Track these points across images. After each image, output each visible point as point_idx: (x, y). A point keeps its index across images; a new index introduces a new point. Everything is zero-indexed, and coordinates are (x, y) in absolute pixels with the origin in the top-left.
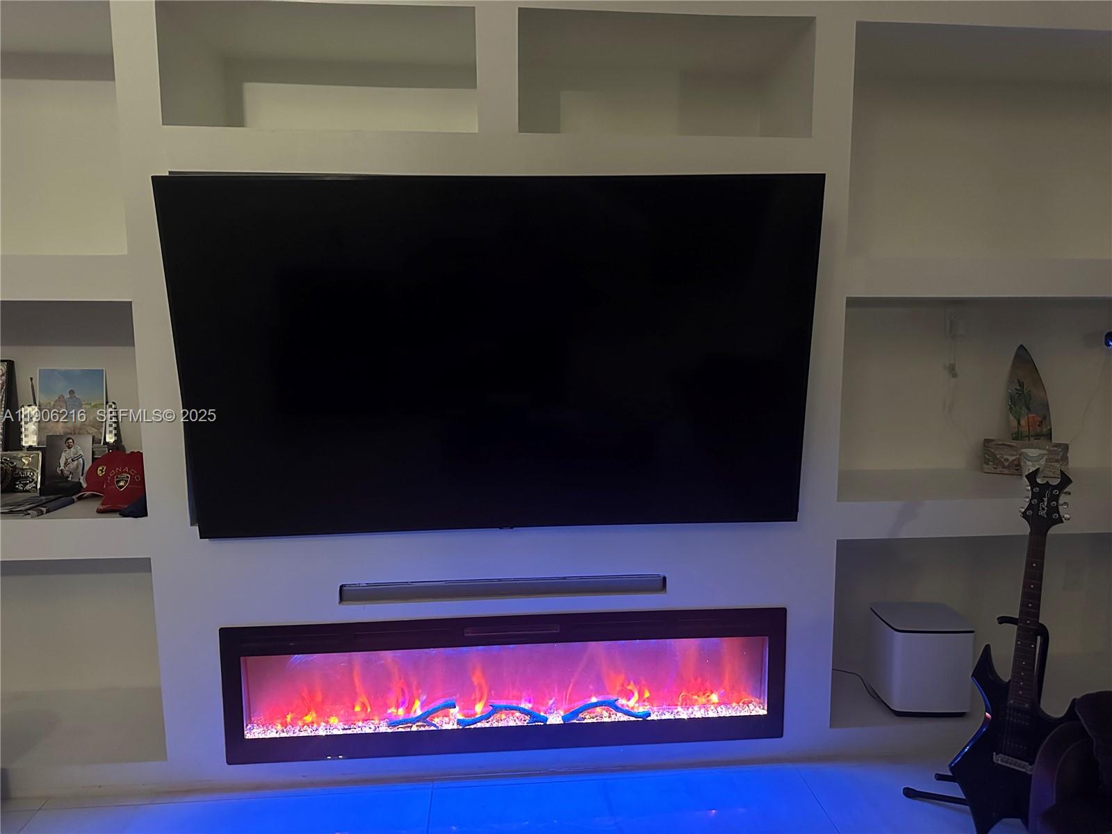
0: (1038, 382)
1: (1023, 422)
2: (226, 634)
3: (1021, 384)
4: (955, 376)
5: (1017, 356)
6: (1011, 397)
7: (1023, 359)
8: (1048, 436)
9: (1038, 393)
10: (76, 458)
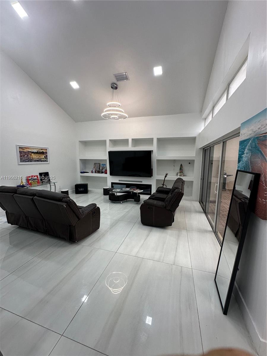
2: (112, 183)
4: (174, 166)
8: (182, 172)
9: (182, 168)
10: (104, 170)
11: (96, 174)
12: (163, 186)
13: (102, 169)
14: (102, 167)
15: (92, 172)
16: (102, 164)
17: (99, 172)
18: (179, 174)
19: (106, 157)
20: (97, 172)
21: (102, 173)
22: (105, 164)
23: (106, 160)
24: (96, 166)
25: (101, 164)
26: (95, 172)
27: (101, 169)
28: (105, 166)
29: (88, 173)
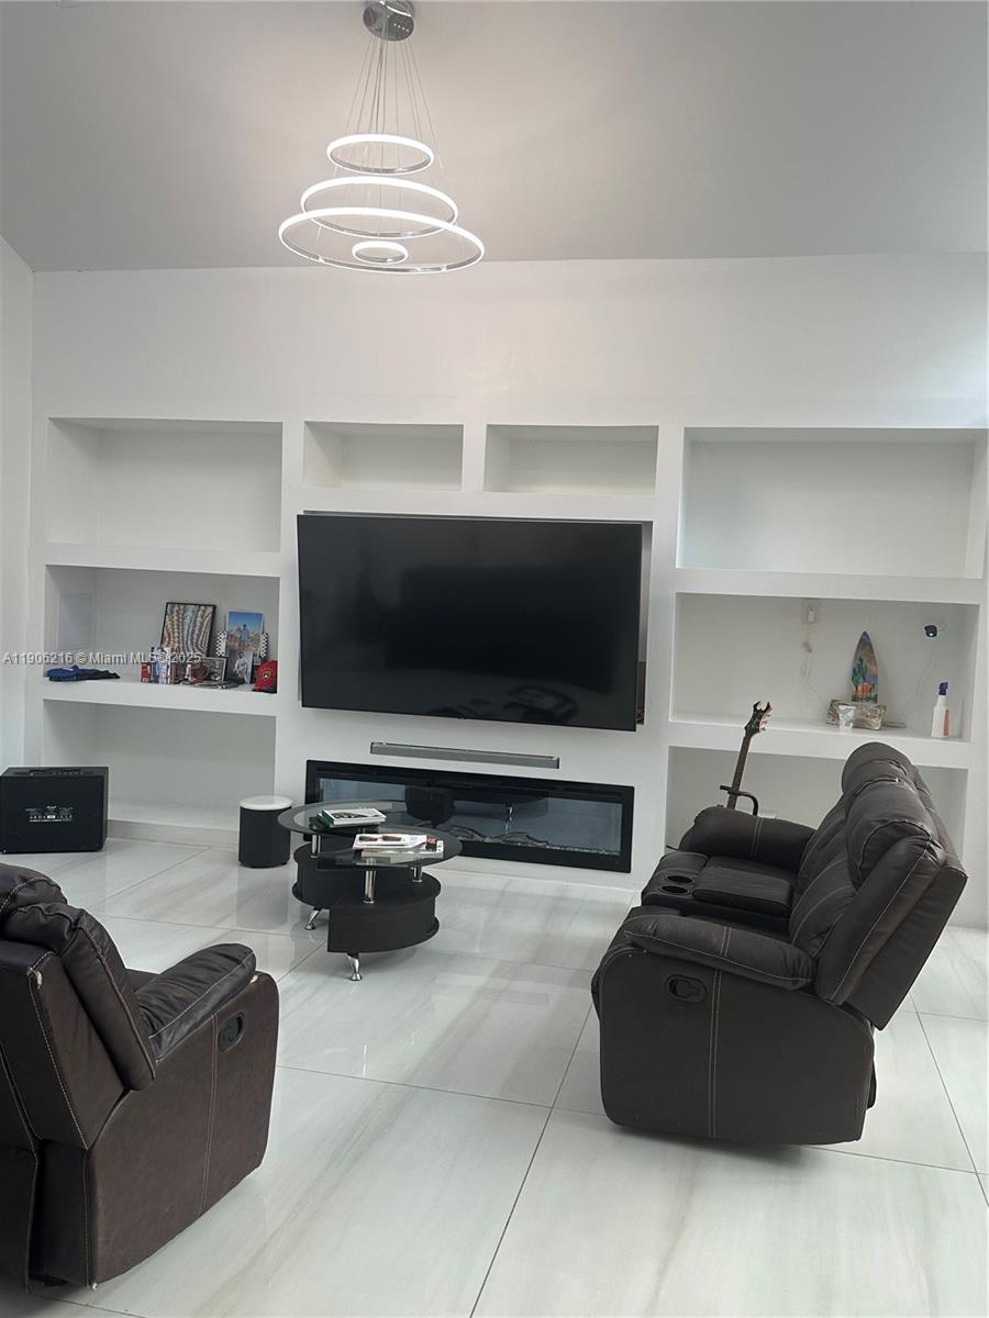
0: (872, 659)
1: (860, 688)
2: (310, 764)
3: (861, 661)
4: (810, 651)
5: (861, 640)
6: (854, 671)
7: (865, 643)
8: (875, 700)
9: (871, 668)
11: (182, 689)
12: (732, 803)
13: (232, 654)
14: (230, 637)
15: (149, 674)
16: (231, 613)
17: (203, 676)
18: (848, 712)
19: (280, 561)
20: (194, 674)
21: (232, 681)
22: (259, 616)
23: (273, 583)
24: (181, 624)
25: (223, 612)
26: (178, 677)
27: (222, 649)
28: (252, 629)
29: (115, 676)
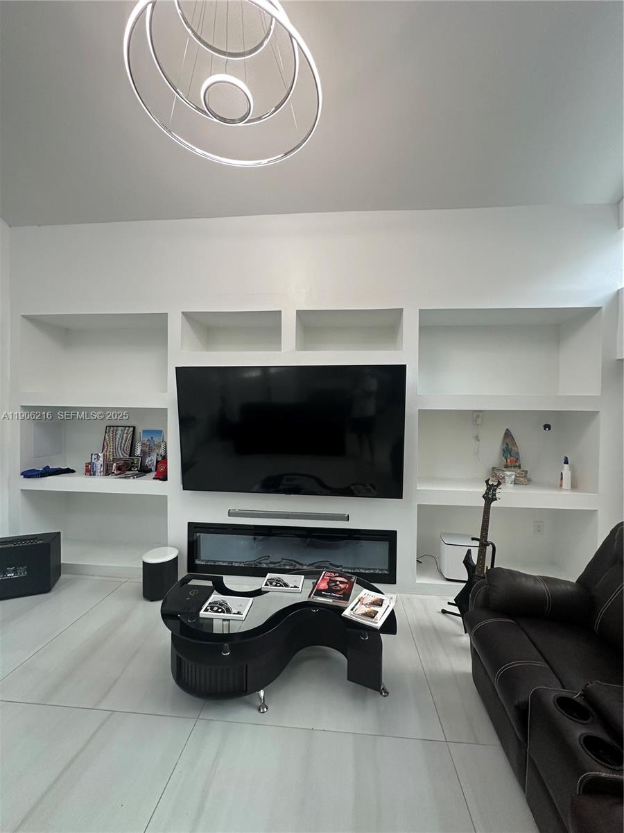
0: (514, 444)
1: (508, 461)
3: (507, 445)
4: (479, 440)
5: (506, 433)
6: (504, 450)
7: (508, 434)
10: (151, 460)
11: (109, 479)
13: (145, 454)
16: (143, 431)
17: (125, 470)
19: (166, 398)
20: (119, 468)
22: (161, 431)
23: (164, 412)
25: (139, 430)
